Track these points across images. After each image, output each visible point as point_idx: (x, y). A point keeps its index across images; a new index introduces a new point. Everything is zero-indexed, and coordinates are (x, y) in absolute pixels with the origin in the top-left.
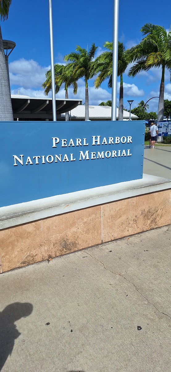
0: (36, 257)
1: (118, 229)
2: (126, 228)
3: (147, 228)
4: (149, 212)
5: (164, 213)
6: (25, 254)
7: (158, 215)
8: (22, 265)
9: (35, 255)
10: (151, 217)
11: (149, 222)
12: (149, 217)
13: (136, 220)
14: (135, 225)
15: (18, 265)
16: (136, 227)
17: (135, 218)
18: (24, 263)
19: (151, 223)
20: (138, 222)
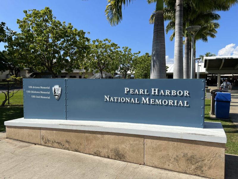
0: (101, 153)
1: (159, 160)
2: (167, 162)
3: (190, 171)
4: (192, 157)
5: (213, 165)
6: (96, 148)
7: (205, 165)
8: (94, 154)
9: (101, 151)
10: (195, 164)
11: (193, 167)
12: (193, 163)
13: (177, 160)
14: (177, 164)
15: (93, 153)
16: (177, 166)
17: (176, 157)
18: (95, 153)
19: (195, 169)
20: (179, 162)
